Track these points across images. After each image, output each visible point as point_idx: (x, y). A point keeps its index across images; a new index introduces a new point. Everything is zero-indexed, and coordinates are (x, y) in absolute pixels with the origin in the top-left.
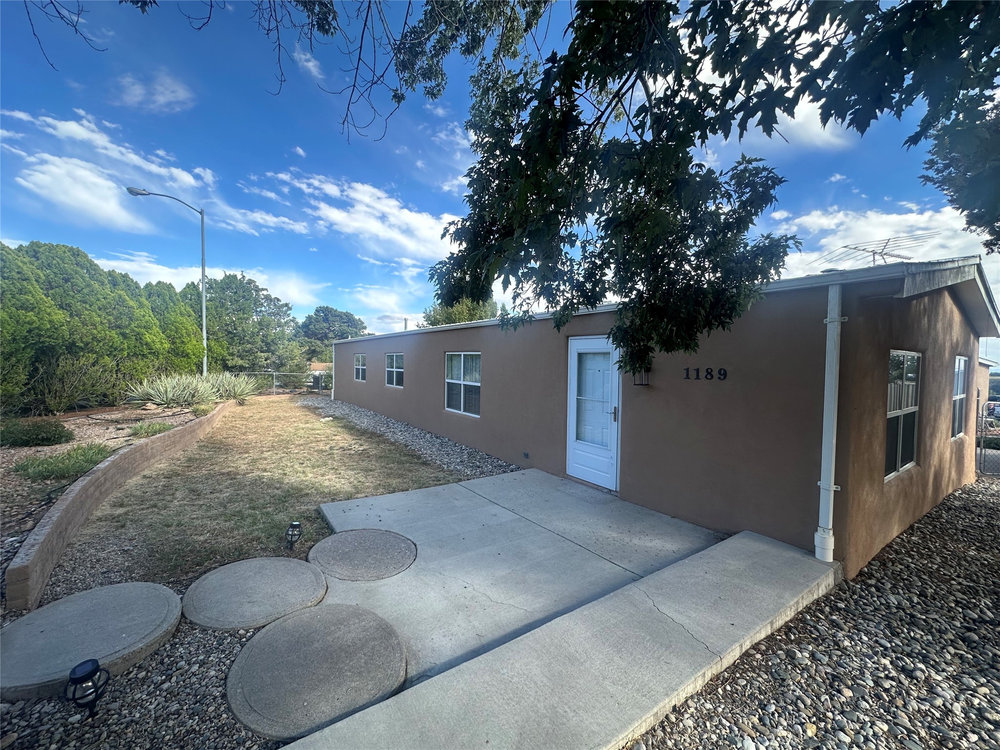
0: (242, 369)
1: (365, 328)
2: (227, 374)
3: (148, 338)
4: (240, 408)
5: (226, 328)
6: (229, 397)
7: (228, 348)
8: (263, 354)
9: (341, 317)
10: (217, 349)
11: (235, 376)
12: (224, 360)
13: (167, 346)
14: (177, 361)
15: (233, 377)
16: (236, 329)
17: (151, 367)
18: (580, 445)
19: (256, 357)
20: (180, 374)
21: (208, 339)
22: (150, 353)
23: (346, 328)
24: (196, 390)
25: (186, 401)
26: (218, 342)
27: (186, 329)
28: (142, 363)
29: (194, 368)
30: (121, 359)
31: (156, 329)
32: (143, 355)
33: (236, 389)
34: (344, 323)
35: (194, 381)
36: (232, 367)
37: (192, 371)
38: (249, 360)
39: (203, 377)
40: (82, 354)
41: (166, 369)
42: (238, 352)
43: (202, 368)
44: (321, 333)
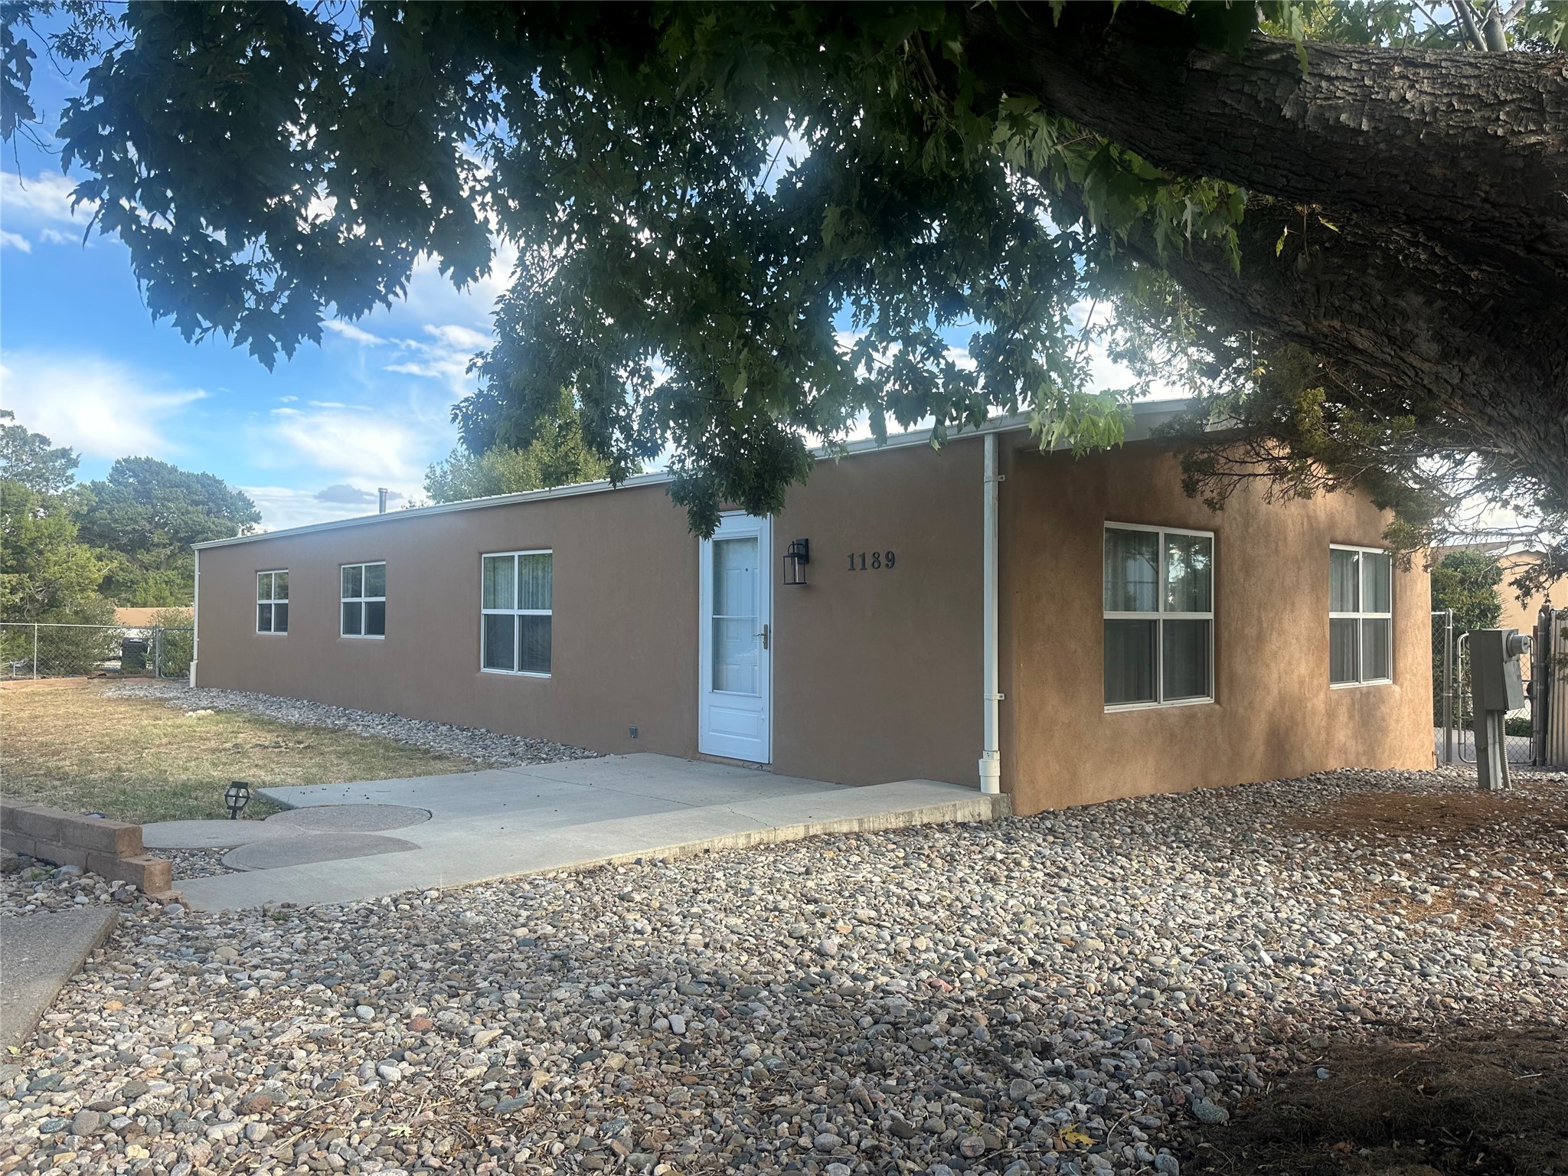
1: (257, 518)
9: (188, 487)
18: (719, 698)
23: (202, 518)
34: (196, 503)
44: (131, 533)
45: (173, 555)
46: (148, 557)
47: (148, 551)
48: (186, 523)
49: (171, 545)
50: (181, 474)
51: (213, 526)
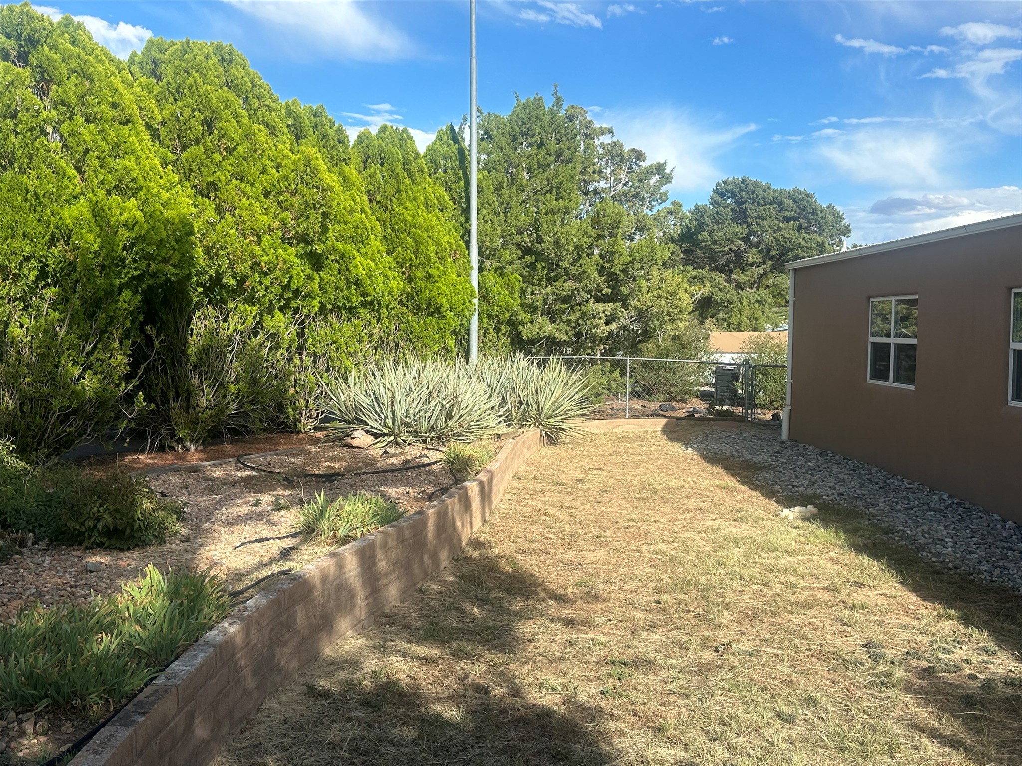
0: (552, 345)
1: (846, 231)
2: (521, 359)
3: (360, 266)
4: (550, 450)
5: (518, 239)
6: (524, 421)
7: (523, 292)
8: (601, 307)
9: (781, 204)
10: (499, 294)
11: (539, 365)
12: (513, 323)
13: (397, 284)
14: (418, 323)
15: (534, 367)
16: (540, 240)
17: (366, 338)
19: (584, 314)
20: (424, 358)
21: (480, 270)
22: (364, 305)
23: (792, 234)
24: (454, 400)
25: (432, 429)
26: (501, 275)
27: (437, 243)
28: (348, 329)
29: (451, 342)
30: (307, 316)
31: (376, 243)
32: (351, 308)
33: (542, 400)
34: (788, 220)
35: (452, 377)
36: (532, 342)
37: (447, 350)
38: (569, 322)
39: (471, 367)
40: (232, 305)
41: (397, 345)
42: (545, 301)
43: (468, 342)
44: (728, 253)
45: (765, 274)
46: (742, 276)
47: (743, 270)
48: (778, 240)
49: (764, 263)
50: (774, 191)
51: (803, 243)
